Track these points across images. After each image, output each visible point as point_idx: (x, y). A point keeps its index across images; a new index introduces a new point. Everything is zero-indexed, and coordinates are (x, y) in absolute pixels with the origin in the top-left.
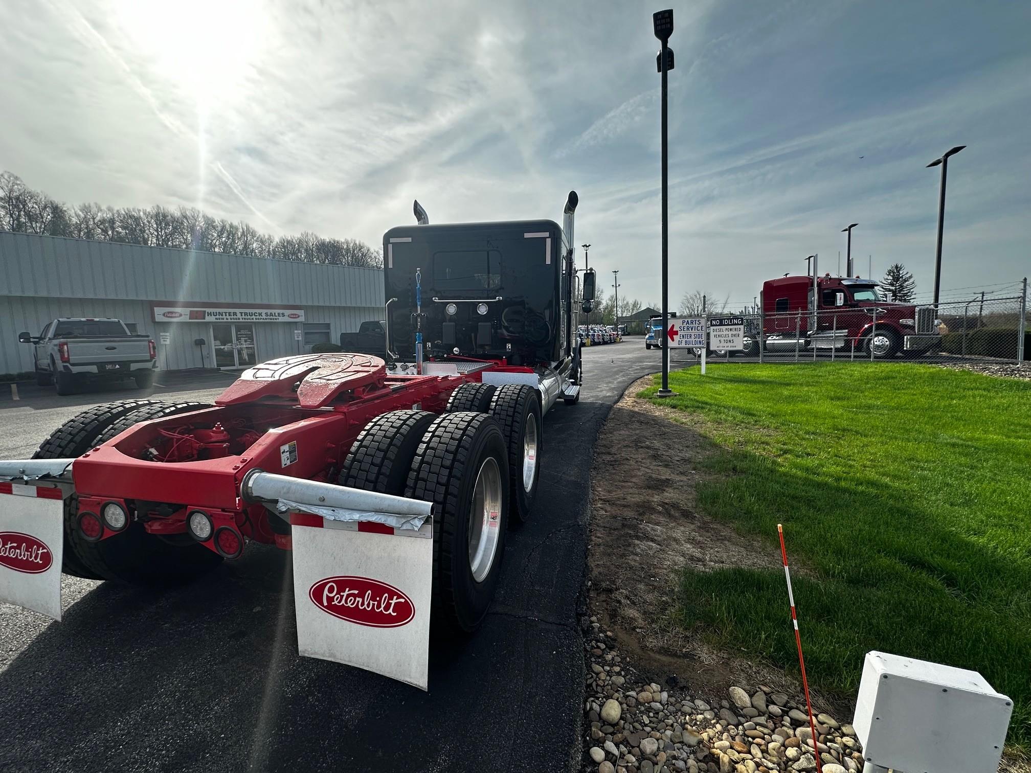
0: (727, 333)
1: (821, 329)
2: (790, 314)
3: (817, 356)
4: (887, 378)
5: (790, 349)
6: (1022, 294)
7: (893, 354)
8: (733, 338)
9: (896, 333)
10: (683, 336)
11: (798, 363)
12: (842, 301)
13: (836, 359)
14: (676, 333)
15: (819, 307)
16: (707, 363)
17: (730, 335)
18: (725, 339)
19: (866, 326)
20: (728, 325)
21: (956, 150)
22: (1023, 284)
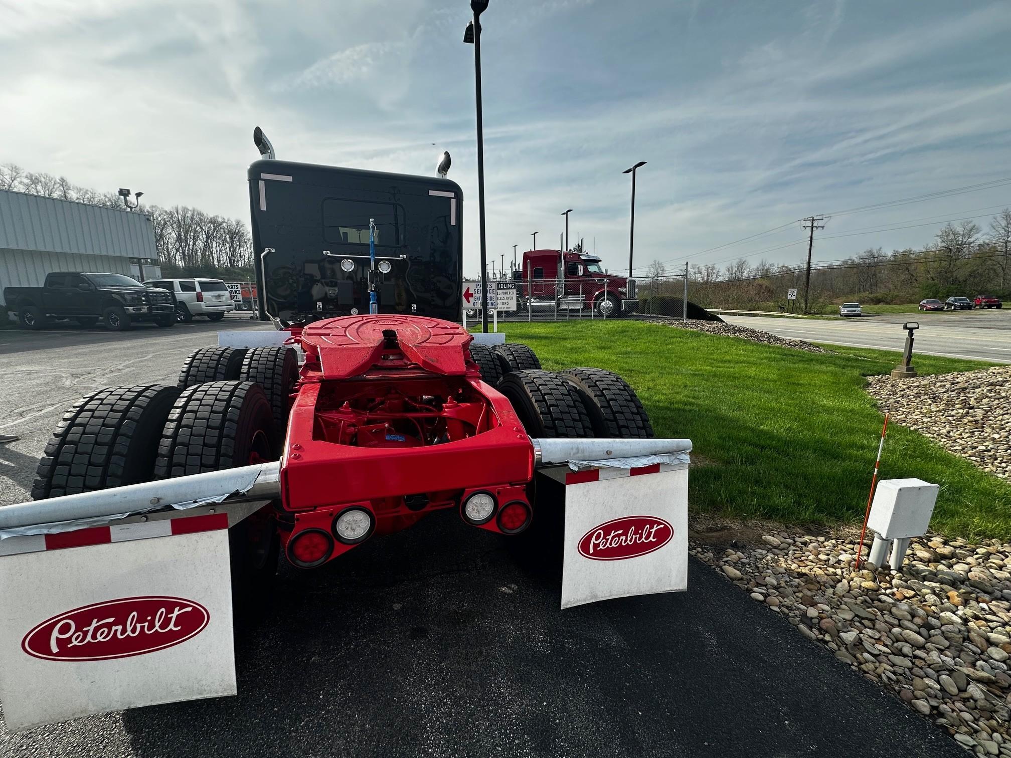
0: (503, 296)
1: (567, 294)
2: (545, 281)
3: (569, 316)
4: (623, 332)
5: (550, 309)
6: (685, 273)
7: (617, 313)
8: (508, 301)
9: (615, 297)
10: (478, 299)
11: (557, 322)
12: (582, 272)
13: (583, 318)
14: (471, 295)
15: (566, 276)
16: (498, 322)
17: (505, 298)
18: (502, 301)
19: (597, 293)
20: (503, 289)
21: (641, 164)
22: (686, 266)
